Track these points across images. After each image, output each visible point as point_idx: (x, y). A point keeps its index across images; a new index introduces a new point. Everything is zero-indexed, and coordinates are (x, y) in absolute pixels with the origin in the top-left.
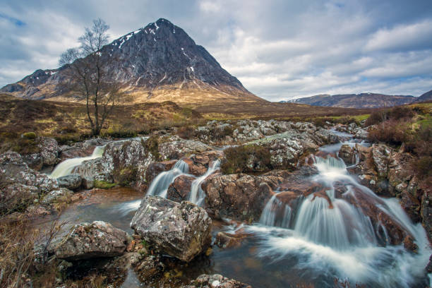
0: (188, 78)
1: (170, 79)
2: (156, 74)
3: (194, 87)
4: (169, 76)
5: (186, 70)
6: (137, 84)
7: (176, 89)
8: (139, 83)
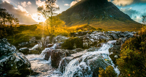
0: (104, 16)
1: (97, 17)
2: (91, 15)
3: (107, 19)
4: (96, 16)
5: (104, 13)
6: (84, 19)
7: (99, 21)
8: (85, 19)
